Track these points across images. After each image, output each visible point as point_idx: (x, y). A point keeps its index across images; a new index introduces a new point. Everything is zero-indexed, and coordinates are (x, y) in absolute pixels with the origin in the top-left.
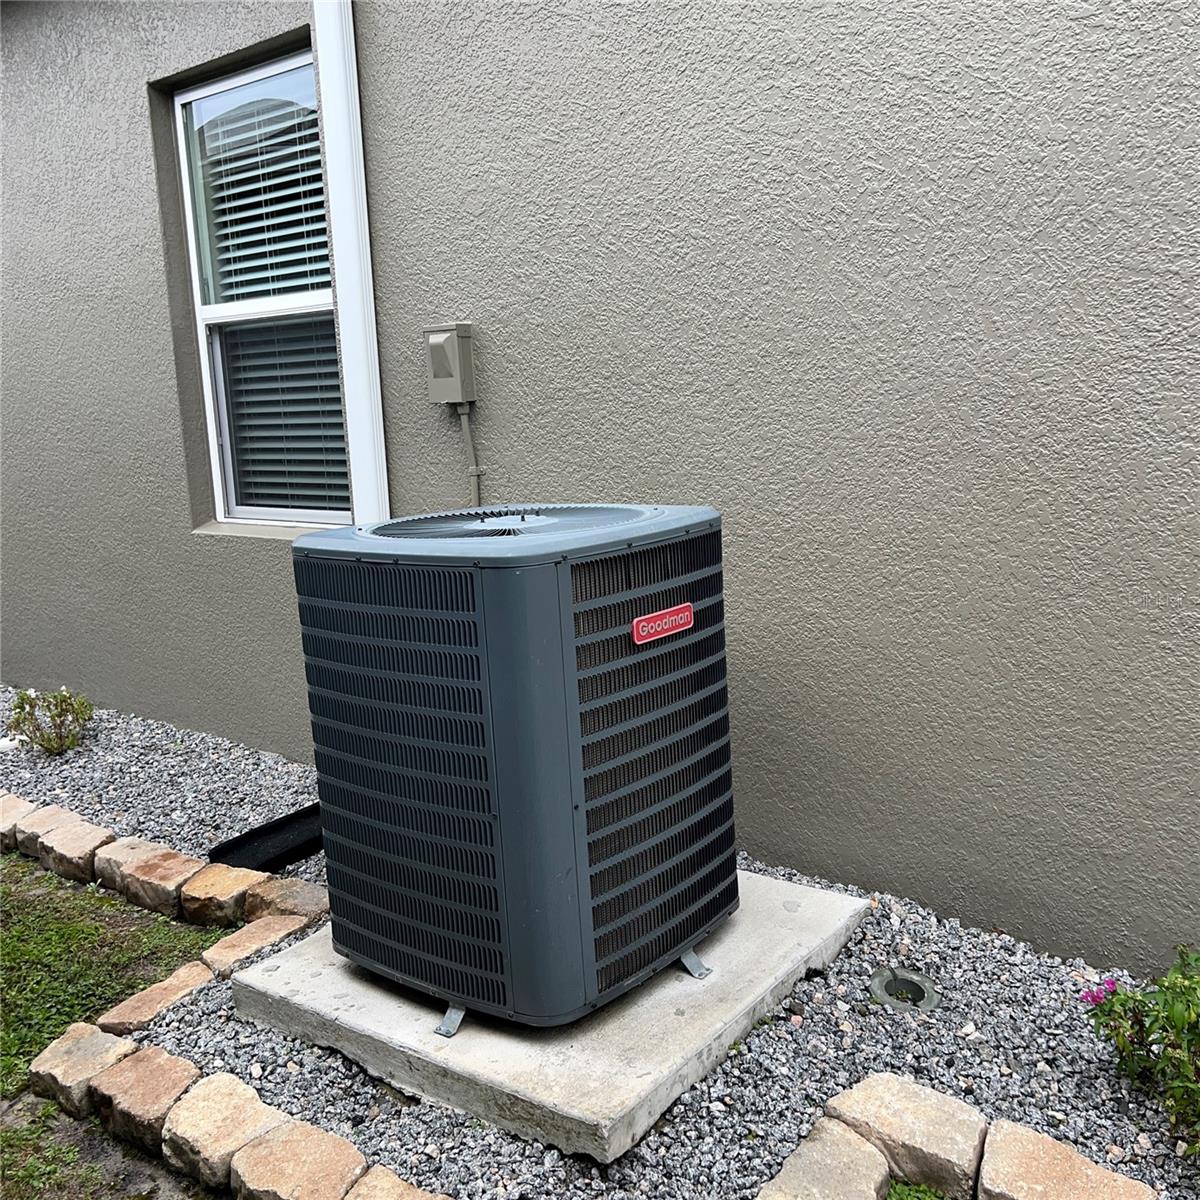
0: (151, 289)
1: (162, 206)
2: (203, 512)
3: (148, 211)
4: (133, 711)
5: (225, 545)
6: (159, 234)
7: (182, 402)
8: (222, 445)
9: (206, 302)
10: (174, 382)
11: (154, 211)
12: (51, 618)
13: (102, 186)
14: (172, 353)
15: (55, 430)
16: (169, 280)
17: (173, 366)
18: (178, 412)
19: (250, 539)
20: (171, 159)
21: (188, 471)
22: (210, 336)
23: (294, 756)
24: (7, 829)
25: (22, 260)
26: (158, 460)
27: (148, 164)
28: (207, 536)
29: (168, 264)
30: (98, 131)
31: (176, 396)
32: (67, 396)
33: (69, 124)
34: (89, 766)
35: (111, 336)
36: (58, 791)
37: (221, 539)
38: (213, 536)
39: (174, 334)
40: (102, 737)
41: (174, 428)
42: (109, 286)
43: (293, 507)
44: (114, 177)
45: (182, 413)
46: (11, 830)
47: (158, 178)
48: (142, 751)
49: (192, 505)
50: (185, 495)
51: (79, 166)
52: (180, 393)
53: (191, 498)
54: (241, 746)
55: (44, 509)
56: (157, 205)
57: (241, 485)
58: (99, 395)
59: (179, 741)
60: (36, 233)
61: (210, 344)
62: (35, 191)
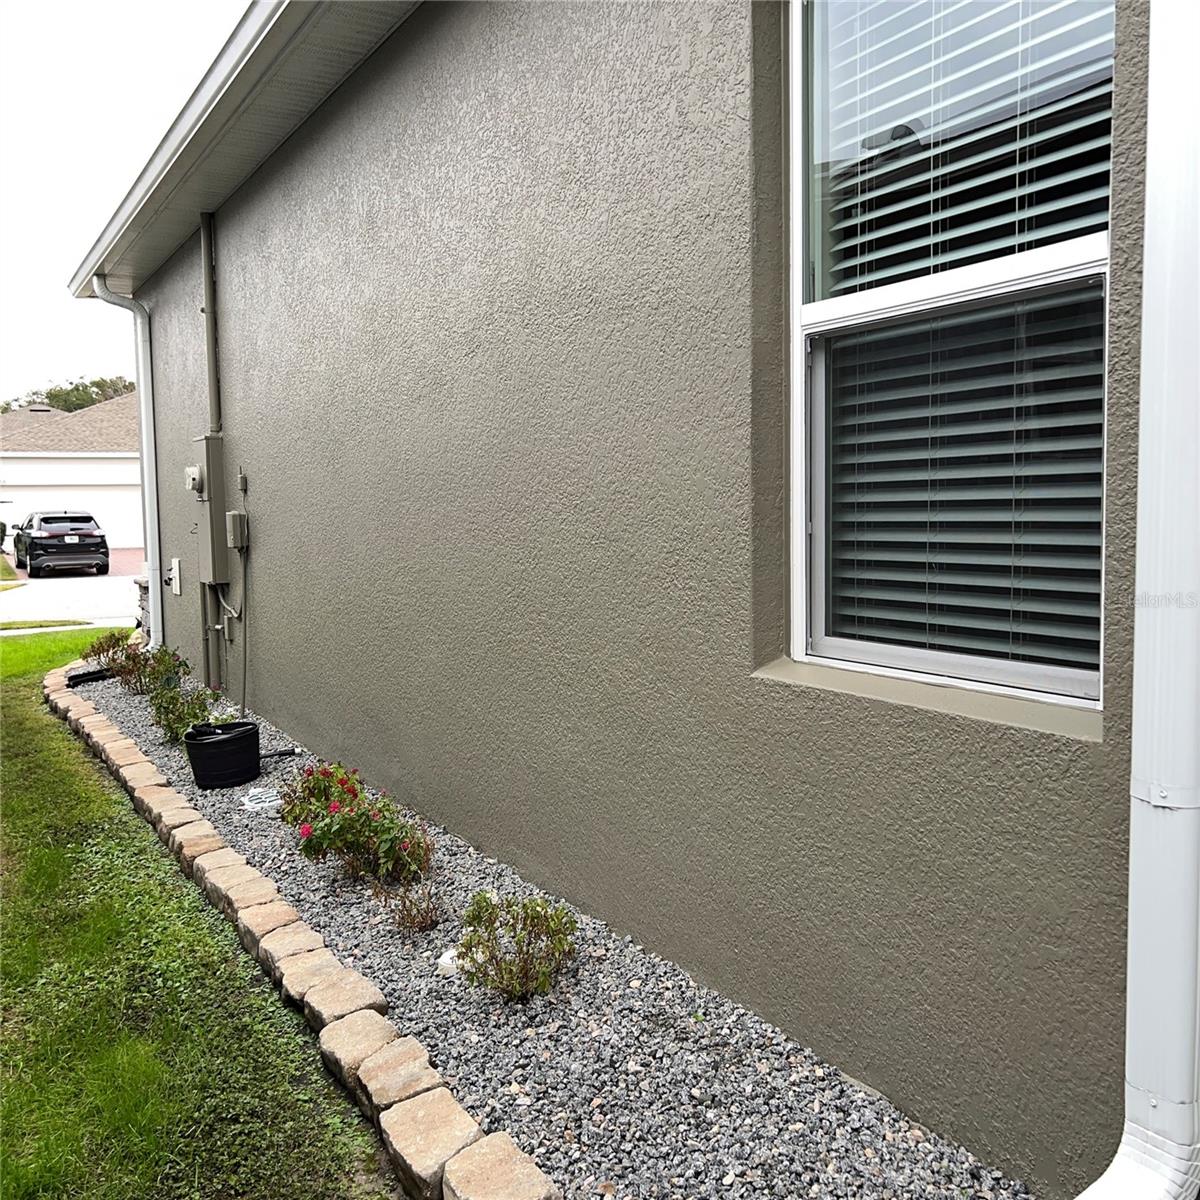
0: (723, 282)
1: (755, 144)
2: (771, 642)
3: (728, 157)
4: (631, 932)
5: (810, 703)
6: (746, 189)
7: (756, 463)
8: (811, 535)
9: (809, 298)
10: (746, 431)
11: (741, 154)
12: (530, 767)
13: (660, 134)
14: (748, 384)
15: (559, 507)
16: (755, 262)
17: (747, 405)
18: (748, 480)
19: (859, 700)
20: (774, 69)
21: (754, 574)
22: (810, 357)
23: (914, 1108)
24: (431, 1171)
25: (538, 269)
26: (705, 556)
27: (740, 77)
28: (777, 684)
29: (756, 237)
30: (662, 51)
31: (748, 453)
32: (579, 458)
33: (621, 54)
34: (565, 1039)
35: (652, 365)
36: (515, 1088)
37: (803, 693)
38: (788, 686)
39: (754, 353)
40: (584, 974)
41: (739, 504)
42: (656, 289)
43: (933, 647)
44: (680, 115)
45: (755, 481)
46: (435, 1173)
47: (755, 99)
48: (644, 1024)
49: (756, 630)
50: (747, 614)
51: (629, 113)
52: (754, 448)
53: (755, 621)
54: (808, 1052)
55: (534, 615)
56: (748, 141)
57: (835, 601)
58: (624, 455)
59: (701, 1012)
60: (559, 228)
61: (810, 369)
62: (564, 167)
